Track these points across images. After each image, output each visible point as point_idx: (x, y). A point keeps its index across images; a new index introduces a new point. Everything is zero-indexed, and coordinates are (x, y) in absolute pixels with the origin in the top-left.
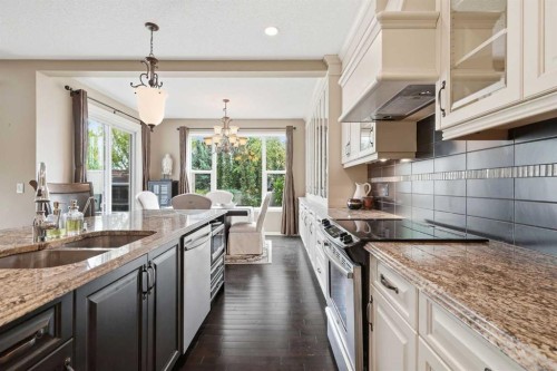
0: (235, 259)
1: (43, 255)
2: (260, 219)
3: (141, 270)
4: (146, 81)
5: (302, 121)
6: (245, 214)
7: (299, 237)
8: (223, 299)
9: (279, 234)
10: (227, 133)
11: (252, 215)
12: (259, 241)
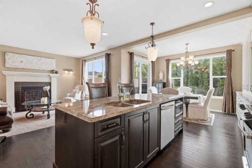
0: (191, 120)
1: (120, 104)
2: (206, 102)
3: (144, 113)
4: (150, 45)
5: (240, 46)
6: (196, 98)
7: (236, 115)
8: (182, 136)
9: (221, 111)
10: (188, 59)
11: (202, 99)
12: (205, 113)
